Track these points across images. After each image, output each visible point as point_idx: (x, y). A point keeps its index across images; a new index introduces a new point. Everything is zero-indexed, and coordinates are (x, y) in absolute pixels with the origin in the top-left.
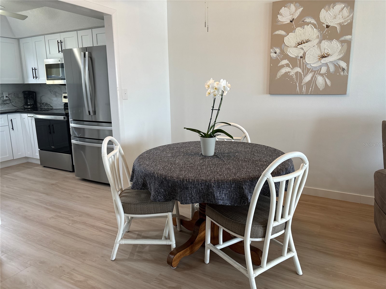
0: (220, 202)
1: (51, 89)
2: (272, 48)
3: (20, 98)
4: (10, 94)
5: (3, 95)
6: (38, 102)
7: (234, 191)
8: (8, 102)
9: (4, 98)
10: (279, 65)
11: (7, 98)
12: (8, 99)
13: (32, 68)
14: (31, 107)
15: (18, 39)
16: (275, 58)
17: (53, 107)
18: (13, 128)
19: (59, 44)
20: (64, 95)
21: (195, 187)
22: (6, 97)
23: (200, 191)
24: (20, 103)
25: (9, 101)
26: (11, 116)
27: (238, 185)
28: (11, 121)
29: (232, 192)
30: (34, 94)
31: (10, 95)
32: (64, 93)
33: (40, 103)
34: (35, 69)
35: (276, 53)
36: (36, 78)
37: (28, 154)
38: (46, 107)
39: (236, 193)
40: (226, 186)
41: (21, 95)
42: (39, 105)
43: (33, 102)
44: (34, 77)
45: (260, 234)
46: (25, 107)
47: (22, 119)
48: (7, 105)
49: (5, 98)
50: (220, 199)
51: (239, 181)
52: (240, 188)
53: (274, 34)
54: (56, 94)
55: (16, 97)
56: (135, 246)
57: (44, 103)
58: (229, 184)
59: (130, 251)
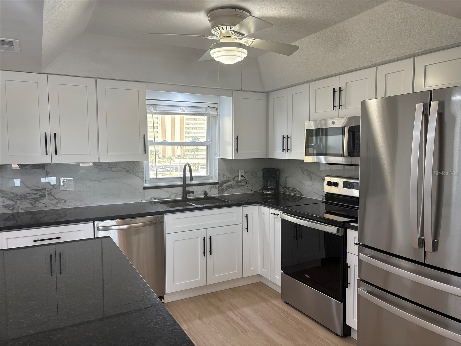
1: (303, 168)
3: (259, 178)
4: (246, 172)
5: (239, 174)
6: (281, 184)
8: (243, 184)
11: (243, 178)
12: (244, 180)
13: (283, 135)
14: (272, 192)
15: (268, 93)
17: (303, 196)
18: (247, 229)
19: (337, 95)
20: (328, 179)
22: (242, 176)
24: (257, 185)
25: (245, 182)
28: (247, 216)
30: (278, 172)
31: (247, 174)
32: (327, 176)
33: (284, 187)
34: (287, 137)
36: (287, 152)
37: (263, 271)
38: (292, 194)
42: (281, 190)
43: (275, 185)
44: (283, 149)
46: (264, 191)
47: (261, 215)
48: (241, 187)
49: (240, 178)
54: (311, 175)
55: (253, 176)
57: (289, 187)
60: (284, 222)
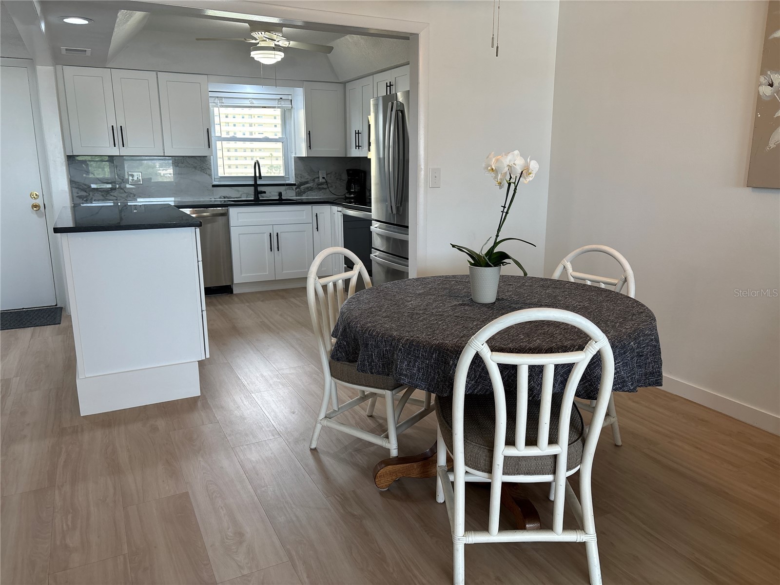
0: (404, 380)
2: (763, 73)
3: (344, 180)
4: (329, 174)
5: (319, 175)
7: (435, 366)
8: (325, 186)
9: (319, 180)
10: (776, 116)
11: (324, 181)
12: (326, 182)
13: (356, 131)
14: (354, 195)
15: (344, 83)
16: (769, 99)
18: (317, 228)
19: (389, 89)
21: (377, 346)
22: (323, 178)
23: (384, 355)
24: (342, 191)
25: (327, 184)
26: (317, 208)
27: (443, 356)
28: (317, 216)
29: (432, 367)
31: (329, 175)
34: (359, 133)
35: (771, 85)
36: (360, 149)
39: (438, 371)
40: (422, 354)
41: (345, 177)
44: (356, 146)
45: (482, 464)
46: (346, 195)
47: (332, 214)
48: (323, 190)
49: (321, 180)
50: (406, 375)
51: (448, 350)
52: (445, 363)
53: (771, 37)
55: (337, 178)
56: (359, 440)
58: (427, 351)
59: (347, 444)
60: (346, 217)
